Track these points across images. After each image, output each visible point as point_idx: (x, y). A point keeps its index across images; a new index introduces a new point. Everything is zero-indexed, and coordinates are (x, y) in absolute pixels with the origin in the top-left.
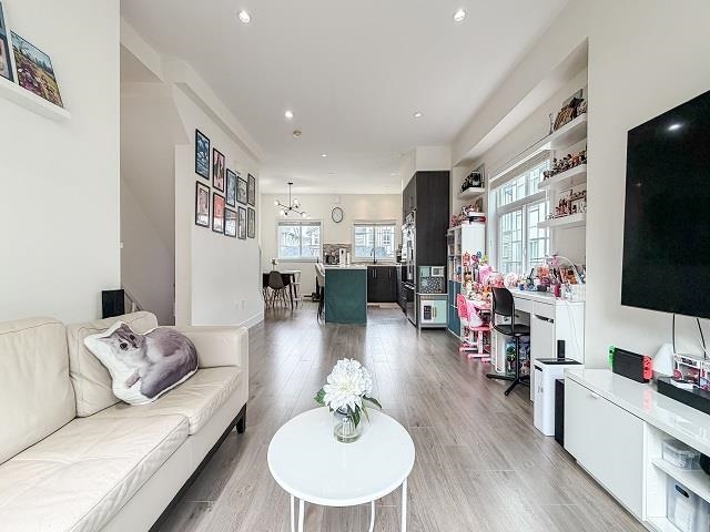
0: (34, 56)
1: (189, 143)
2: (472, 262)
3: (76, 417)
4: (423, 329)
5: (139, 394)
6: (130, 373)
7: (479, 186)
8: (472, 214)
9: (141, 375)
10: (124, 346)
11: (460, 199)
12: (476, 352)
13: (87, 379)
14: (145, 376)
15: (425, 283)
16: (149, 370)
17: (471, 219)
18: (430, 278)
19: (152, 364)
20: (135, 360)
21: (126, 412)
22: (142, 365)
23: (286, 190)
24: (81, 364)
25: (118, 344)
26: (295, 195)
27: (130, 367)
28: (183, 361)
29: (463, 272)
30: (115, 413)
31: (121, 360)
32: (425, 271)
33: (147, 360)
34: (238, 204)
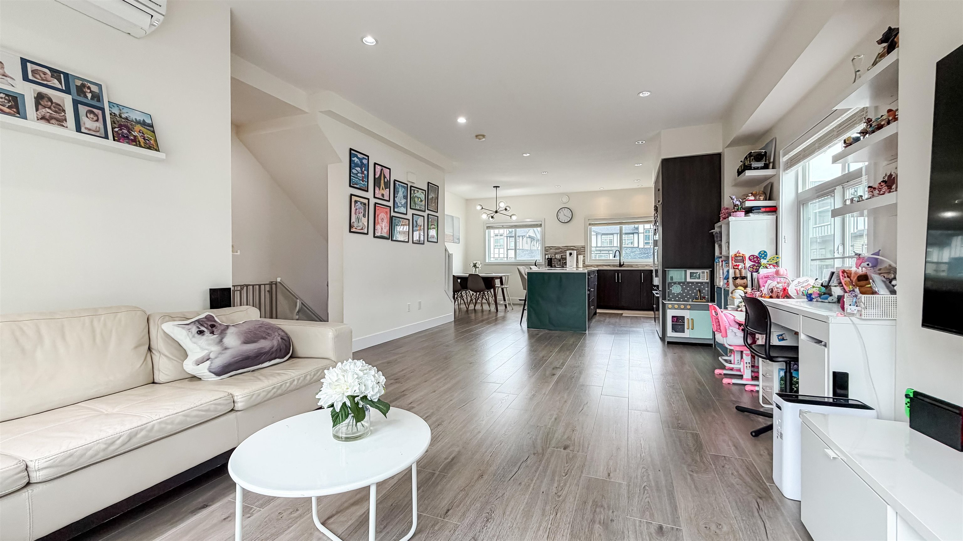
0: (133, 116)
1: (340, 161)
2: (748, 263)
3: (154, 383)
4: (669, 343)
5: (207, 371)
6: (201, 354)
7: (766, 167)
8: (748, 204)
9: (212, 356)
10: (201, 332)
11: (737, 185)
12: (741, 377)
13: (166, 356)
14: (216, 358)
15: (676, 290)
16: (220, 353)
17: (749, 211)
18: (684, 284)
19: (226, 349)
20: (209, 344)
21: (196, 384)
22: (215, 349)
23: (492, 193)
24: (158, 343)
25: (194, 329)
26: (501, 198)
27: (203, 349)
28: (267, 349)
29: (731, 275)
30: (187, 384)
31: (195, 343)
32: (676, 275)
33: (222, 346)
34: (410, 212)
